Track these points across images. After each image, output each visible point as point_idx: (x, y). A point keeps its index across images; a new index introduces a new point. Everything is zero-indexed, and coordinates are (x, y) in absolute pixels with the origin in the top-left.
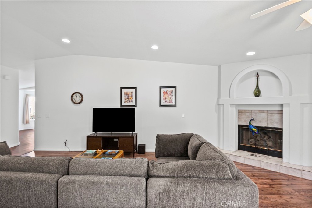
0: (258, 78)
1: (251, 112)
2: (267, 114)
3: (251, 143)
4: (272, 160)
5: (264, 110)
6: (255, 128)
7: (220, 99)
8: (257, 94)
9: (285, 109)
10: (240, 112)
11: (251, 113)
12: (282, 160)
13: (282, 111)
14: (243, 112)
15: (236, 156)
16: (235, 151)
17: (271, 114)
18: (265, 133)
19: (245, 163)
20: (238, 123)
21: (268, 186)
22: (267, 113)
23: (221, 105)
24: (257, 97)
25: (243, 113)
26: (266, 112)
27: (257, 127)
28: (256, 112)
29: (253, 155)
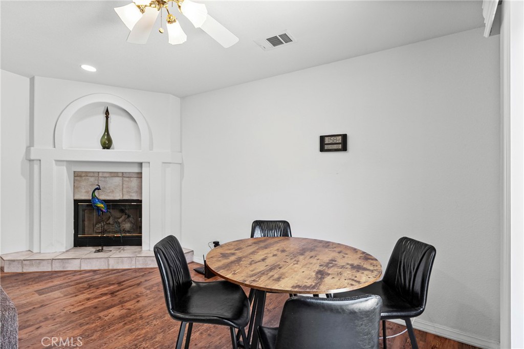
0: (107, 118)
1: (96, 175)
2: (122, 179)
3: (97, 231)
4: (128, 251)
5: (117, 173)
6: (102, 203)
7: (32, 148)
8: (107, 144)
9: (145, 171)
10: (78, 176)
11: (98, 177)
12: (141, 248)
13: (141, 173)
14: (83, 175)
15: (64, 261)
16: (67, 251)
17: (127, 179)
18: (122, 211)
19: (82, 269)
20: (74, 196)
21: (109, 296)
22: (123, 177)
23: (35, 162)
24: (106, 150)
25: (83, 178)
26: (121, 175)
27: (105, 202)
28: (105, 175)
29: (99, 251)
